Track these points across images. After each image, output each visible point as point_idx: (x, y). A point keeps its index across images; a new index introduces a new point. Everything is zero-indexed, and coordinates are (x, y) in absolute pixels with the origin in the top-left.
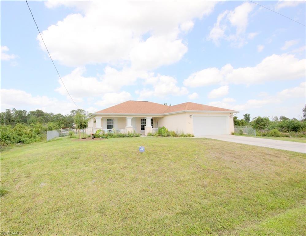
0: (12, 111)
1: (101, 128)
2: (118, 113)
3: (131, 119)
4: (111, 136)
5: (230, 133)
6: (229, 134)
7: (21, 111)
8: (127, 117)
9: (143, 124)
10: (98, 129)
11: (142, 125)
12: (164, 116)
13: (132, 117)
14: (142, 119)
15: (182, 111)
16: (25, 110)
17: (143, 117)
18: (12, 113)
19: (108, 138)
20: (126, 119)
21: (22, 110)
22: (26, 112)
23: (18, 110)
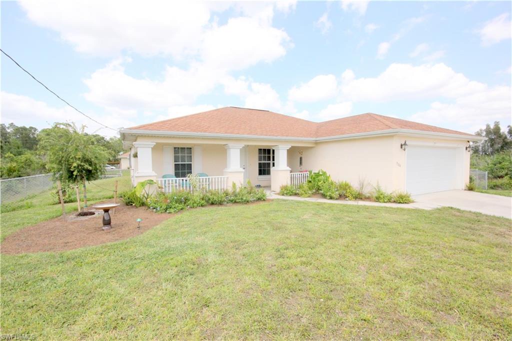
0: (8, 128)
1: (154, 174)
2: (205, 131)
3: (239, 150)
4: (183, 202)
5: (464, 187)
6: (462, 189)
7: (24, 129)
8: (230, 144)
9: (262, 162)
10: (143, 180)
11: (260, 164)
12: (317, 143)
13: (242, 145)
14: (260, 150)
15: (379, 132)
16: (33, 127)
17: (265, 145)
18: (9, 131)
19: (172, 210)
20: (226, 150)
21: (28, 127)
22: (35, 130)
23: (19, 126)
